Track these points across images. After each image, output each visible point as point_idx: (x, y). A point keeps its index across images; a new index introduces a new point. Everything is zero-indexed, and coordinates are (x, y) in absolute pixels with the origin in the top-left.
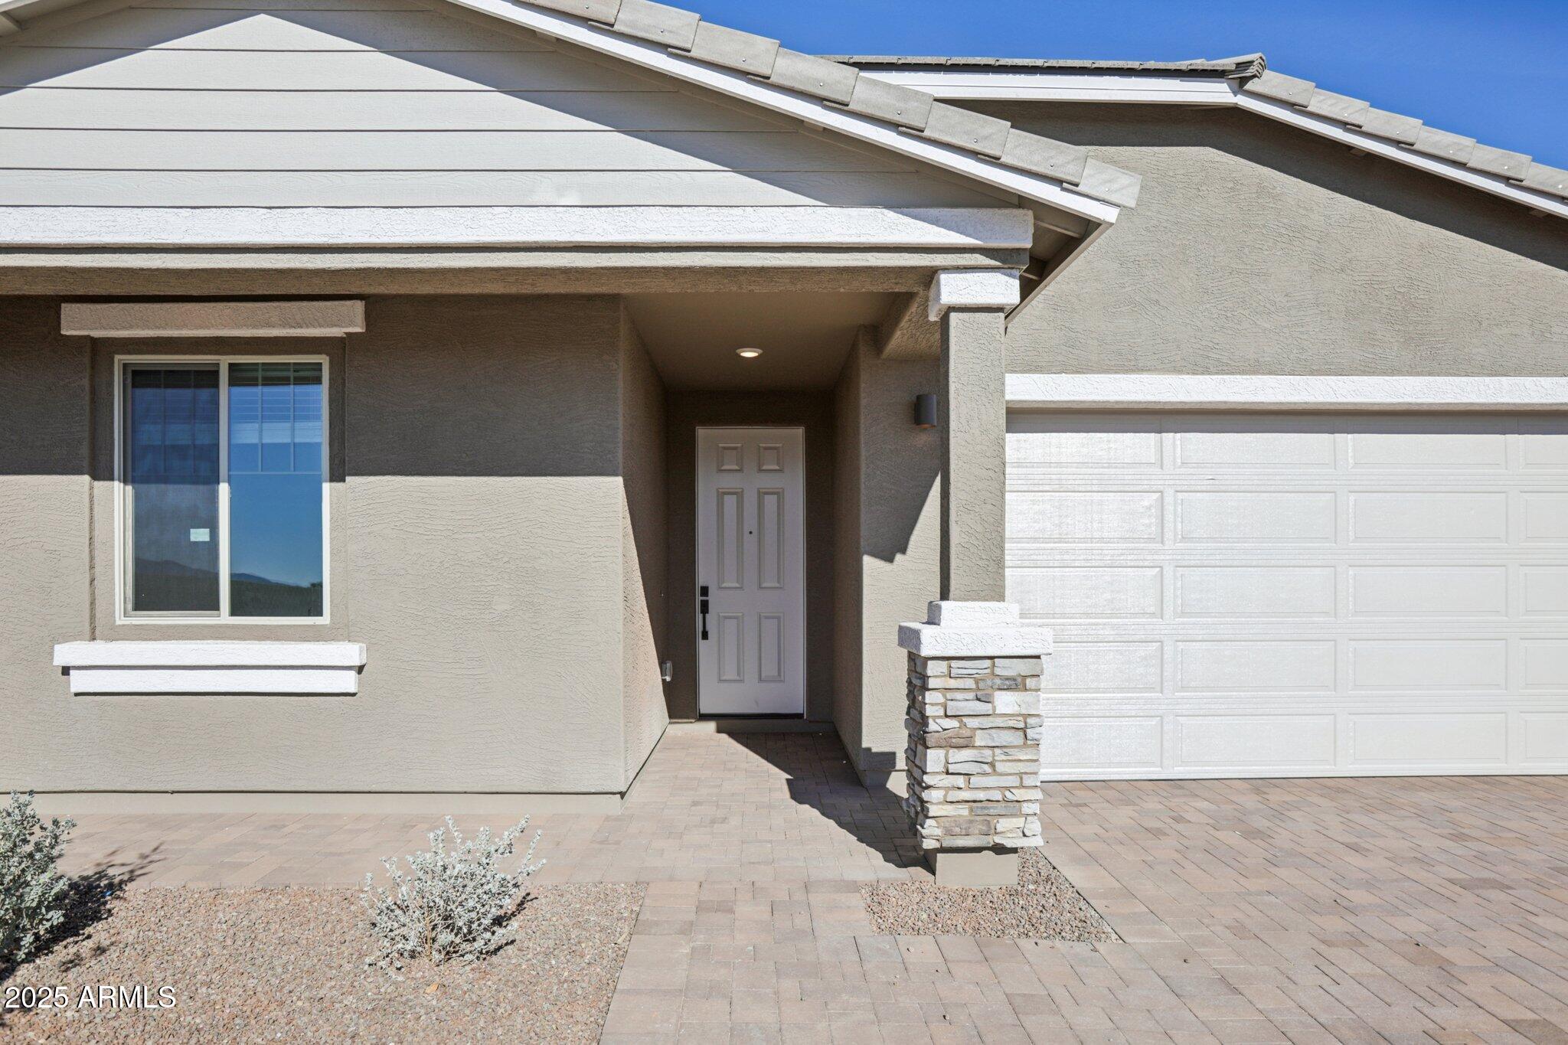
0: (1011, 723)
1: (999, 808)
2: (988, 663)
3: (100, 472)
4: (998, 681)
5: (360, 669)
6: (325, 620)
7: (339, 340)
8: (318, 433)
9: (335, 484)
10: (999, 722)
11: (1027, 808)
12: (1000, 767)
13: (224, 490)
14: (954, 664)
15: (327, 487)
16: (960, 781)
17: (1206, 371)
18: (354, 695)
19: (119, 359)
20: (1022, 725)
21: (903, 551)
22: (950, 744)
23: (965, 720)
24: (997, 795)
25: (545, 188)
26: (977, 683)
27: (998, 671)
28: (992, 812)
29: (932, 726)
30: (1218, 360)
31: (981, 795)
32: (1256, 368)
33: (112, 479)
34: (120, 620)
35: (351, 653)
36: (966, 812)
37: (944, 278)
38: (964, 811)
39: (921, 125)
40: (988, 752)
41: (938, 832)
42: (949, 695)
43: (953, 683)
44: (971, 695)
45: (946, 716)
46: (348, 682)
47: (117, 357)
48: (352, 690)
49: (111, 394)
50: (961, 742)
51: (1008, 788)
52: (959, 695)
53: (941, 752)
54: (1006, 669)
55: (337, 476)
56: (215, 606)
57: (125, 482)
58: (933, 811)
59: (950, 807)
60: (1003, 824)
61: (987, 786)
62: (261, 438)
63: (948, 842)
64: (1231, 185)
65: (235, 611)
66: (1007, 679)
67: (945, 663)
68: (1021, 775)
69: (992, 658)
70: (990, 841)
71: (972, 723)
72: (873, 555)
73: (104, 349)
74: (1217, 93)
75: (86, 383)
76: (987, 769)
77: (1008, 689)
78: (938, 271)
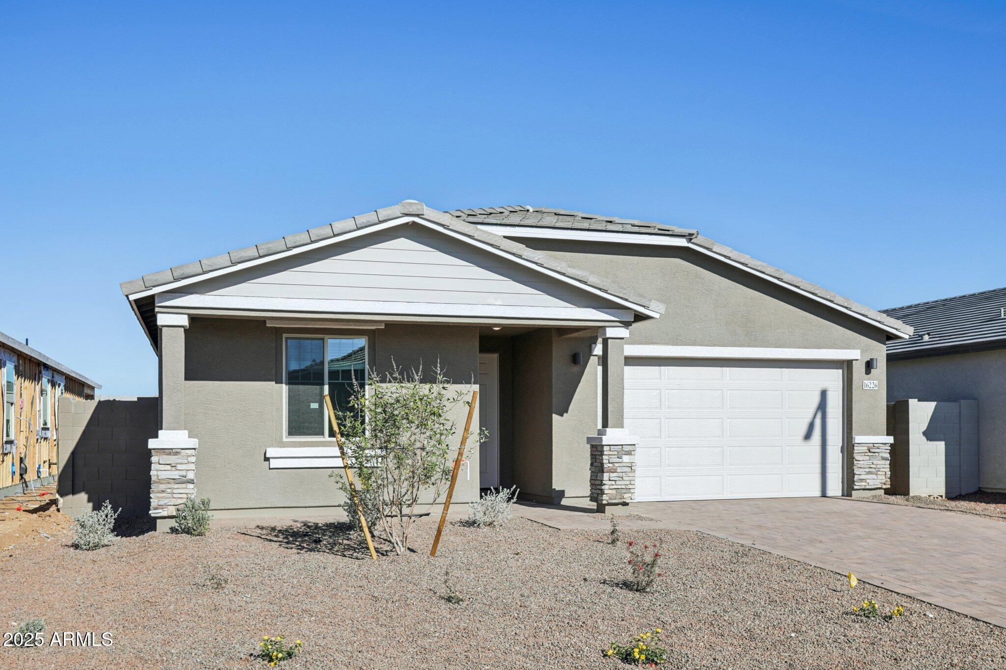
0: (628, 465)
2: (621, 447)
3: (279, 381)
4: (624, 452)
9: (372, 386)
10: (624, 465)
11: (632, 491)
12: (624, 478)
13: (326, 387)
14: (612, 447)
15: (367, 387)
16: (613, 483)
17: (677, 344)
20: (630, 465)
21: (567, 412)
22: (610, 472)
23: (615, 464)
24: (624, 487)
26: (618, 452)
27: (624, 449)
28: (623, 492)
29: (605, 466)
30: (681, 340)
31: (619, 487)
32: (694, 344)
33: (282, 383)
34: (285, 439)
36: (615, 492)
37: (607, 329)
38: (614, 492)
39: (607, 290)
40: (621, 474)
41: (607, 498)
42: (610, 457)
43: (611, 453)
44: (616, 457)
45: (609, 463)
47: (284, 335)
49: (282, 350)
50: (613, 471)
51: (627, 485)
52: (612, 457)
53: (608, 474)
54: (626, 448)
56: (322, 434)
57: (286, 384)
58: (606, 492)
59: (610, 491)
60: (626, 496)
61: (621, 484)
62: (341, 367)
63: (610, 501)
64: (686, 273)
65: (331, 435)
66: (626, 451)
67: (608, 447)
68: (630, 480)
69: (622, 445)
70: (621, 501)
71: (616, 465)
72: (557, 414)
73: (279, 332)
74: (682, 242)
75: (274, 345)
76: (621, 479)
77: (627, 455)
78: (605, 327)
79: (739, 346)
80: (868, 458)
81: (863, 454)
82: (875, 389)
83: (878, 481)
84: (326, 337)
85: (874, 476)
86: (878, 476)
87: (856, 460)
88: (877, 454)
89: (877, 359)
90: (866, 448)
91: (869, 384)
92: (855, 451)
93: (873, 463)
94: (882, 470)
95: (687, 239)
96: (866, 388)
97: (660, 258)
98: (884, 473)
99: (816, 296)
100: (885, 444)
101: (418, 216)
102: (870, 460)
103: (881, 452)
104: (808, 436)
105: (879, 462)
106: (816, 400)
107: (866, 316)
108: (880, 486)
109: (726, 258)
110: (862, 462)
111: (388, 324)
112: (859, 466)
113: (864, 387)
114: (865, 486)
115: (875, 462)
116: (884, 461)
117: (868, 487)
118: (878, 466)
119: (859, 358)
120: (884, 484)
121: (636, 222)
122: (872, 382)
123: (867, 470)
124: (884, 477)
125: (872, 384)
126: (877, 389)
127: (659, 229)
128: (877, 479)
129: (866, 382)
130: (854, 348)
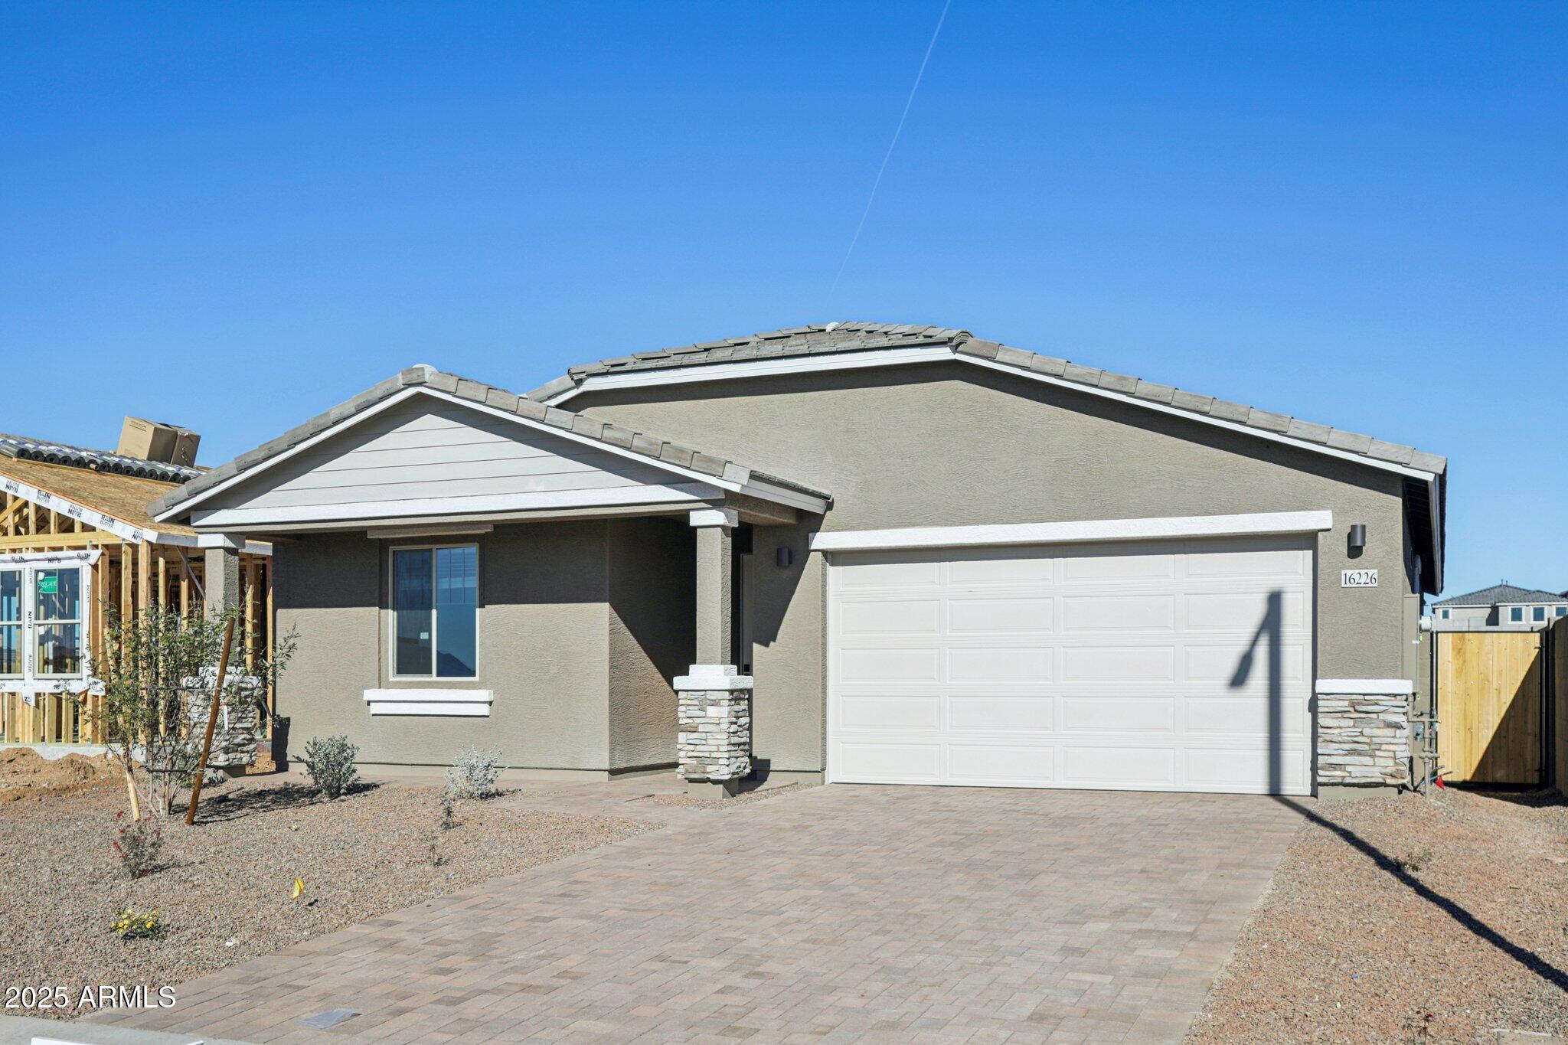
0: (713, 721)
1: (708, 761)
2: (703, 693)
3: (383, 605)
4: (708, 701)
5: (490, 703)
6: (476, 679)
7: (484, 535)
8: (473, 582)
9: (481, 609)
10: (707, 720)
11: (721, 761)
12: (709, 741)
13: (434, 612)
14: (690, 693)
15: (478, 610)
16: (692, 748)
18: (488, 716)
19: (392, 548)
20: (718, 722)
21: (774, 640)
22: (688, 730)
23: (694, 719)
24: (707, 755)
25: (531, 484)
26: (699, 701)
27: (708, 697)
28: (706, 762)
29: (681, 722)
31: (700, 754)
33: (388, 608)
34: (391, 679)
35: (485, 695)
36: (695, 762)
37: (691, 513)
38: (694, 762)
40: (704, 734)
42: (688, 708)
43: (690, 702)
44: (696, 708)
45: (687, 717)
46: (484, 710)
47: (390, 547)
48: (486, 714)
49: (388, 566)
50: (693, 729)
51: (713, 752)
52: (691, 708)
53: (684, 734)
54: (711, 696)
55: (482, 606)
56: (430, 672)
57: (394, 610)
59: (688, 759)
60: (709, 769)
61: (702, 750)
62: (450, 585)
65: (439, 674)
66: (712, 700)
67: (686, 693)
68: (718, 745)
69: (705, 691)
71: (697, 721)
72: (760, 643)
73: (383, 544)
74: (944, 354)
75: (377, 561)
76: (704, 742)
77: (712, 705)
78: (689, 510)
80: (1351, 723)
81: (1339, 715)
82: (1370, 585)
83: (1376, 769)
84: (434, 547)
85: (1367, 760)
86: (1376, 759)
87: (1322, 727)
88: (1374, 716)
89: (1364, 527)
90: (1346, 703)
91: (1357, 577)
92: (1320, 710)
93: (1361, 733)
94: (1384, 747)
95: (950, 347)
96: (1349, 585)
97: (925, 384)
98: (1392, 754)
99: (1207, 416)
100: (1395, 695)
101: (420, 384)
102: (1354, 726)
103: (1383, 711)
104: (1239, 679)
105: (1377, 732)
106: (1258, 610)
107: (1324, 444)
108: (1381, 780)
109: (1024, 370)
110: (1336, 731)
112: (1328, 738)
113: (1343, 582)
114: (1343, 777)
115: (1367, 731)
116: (1393, 730)
117: (1348, 780)
118: (1375, 740)
119: (1329, 525)
120: (1392, 776)
121: (906, 329)
122: (1362, 572)
123: (1348, 747)
124: (1391, 763)
125: (1364, 577)
126: (1376, 585)
127: (925, 337)
128: (1374, 765)
129: (1349, 573)
130: (1320, 507)
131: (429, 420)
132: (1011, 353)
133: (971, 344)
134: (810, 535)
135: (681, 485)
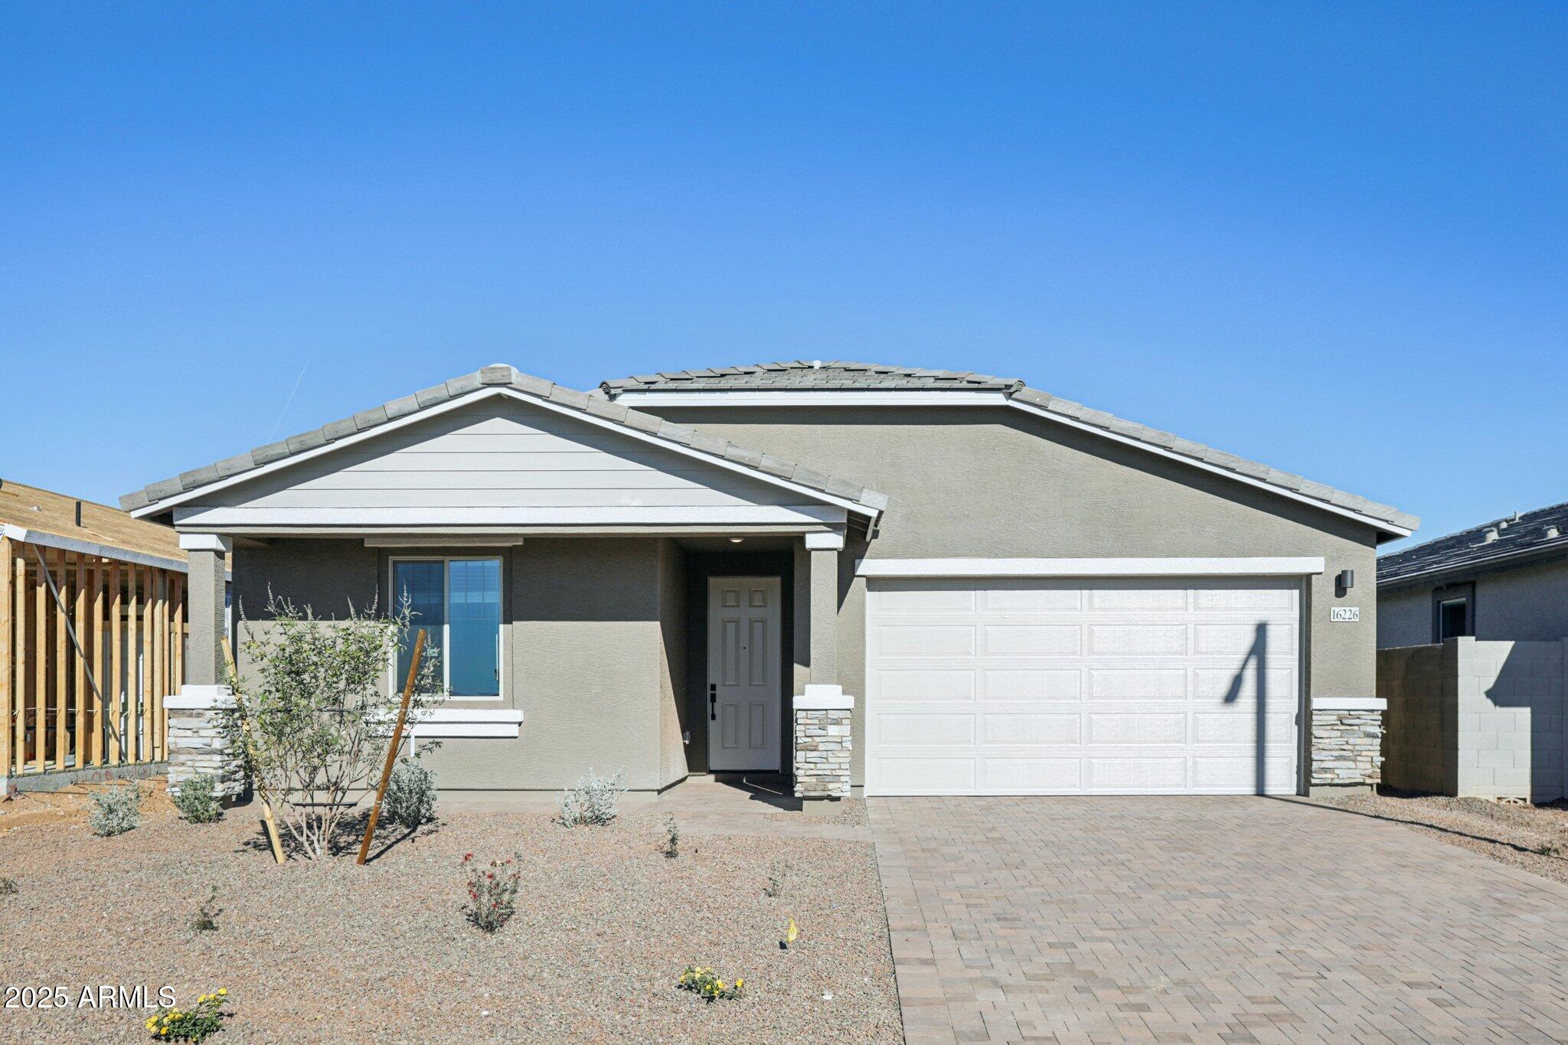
0: (835, 740)
1: (830, 779)
2: (825, 712)
3: (381, 617)
4: (829, 721)
5: (520, 724)
6: (500, 698)
7: (510, 549)
8: (495, 597)
9: (506, 626)
10: (829, 739)
11: (843, 779)
12: (830, 760)
13: (446, 628)
14: (809, 712)
15: (501, 627)
16: (812, 766)
17: (996, 556)
18: (516, 737)
19: (392, 558)
20: (840, 740)
22: (805, 749)
23: (814, 738)
24: (828, 772)
25: (625, 498)
26: (820, 721)
27: (829, 716)
28: (827, 780)
29: (799, 741)
30: (1004, 550)
31: (821, 772)
32: (1026, 554)
33: (387, 622)
35: (517, 715)
36: (815, 780)
37: (807, 536)
38: (814, 780)
40: (825, 753)
41: (802, 789)
42: (807, 727)
43: (809, 721)
44: (817, 727)
45: (806, 736)
46: (514, 730)
47: (390, 557)
48: (516, 735)
49: (387, 578)
50: (813, 748)
51: (834, 770)
52: (811, 727)
53: (803, 753)
54: (833, 715)
55: (508, 620)
56: (441, 690)
57: (394, 624)
58: (799, 780)
59: (807, 778)
60: (831, 786)
61: (824, 768)
62: (466, 599)
63: (807, 794)
64: (1013, 446)
65: (453, 693)
66: (834, 719)
67: (805, 712)
68: (840, 763)
69: (826, 710)
70: (826, 793)
71: (818, 739)
72: (799, 663)
73: (382, 554)
74: (998, 399)
75: (376, 571)
76: (824, 760)
77: (834, 724)
78: (804, 533)
79: (1104, 556)
80: (1338, 734)
81: (1329, 727)
82: (1353, 620)
83: (1358, 772)
84: (446, 559)
85: (1351, 764)
86: (1358, 763)
87: (1316, 737)
88: (1356, 728)
89: (1352, 572)
90: (1335, 717)
91: (1342, 613)
92: (1314, 723)
93: (1347, 743)
94: (1364, 753)
95: (1004, 394)
96: (1336, 620)
97: (969, 426)
98: (1369, 759)
99: (1233, 472)
100: (1372, 711)
101: (505, 385)
102: (1341, 737)
103: (1364, 724)
105: (1359, 741)
107: (1328, 502)
108: (1362, 781)
109: (1073, 420)
110: (1327, 741)
111: (529, 539)
112: (1321, 746)
113: (1332, 617)
114: (1332, 779)
115: (1351, 741)
116: (1371, 739)
117: (1337, 781)
118: (1357, 748)
119: (1322, 570)
120: (1370, 777)
121: (940, 374)
122: (1347, 609)
123: (1337, 753)
124: (1369, 766)
125: (1348, 613)
126: (1358, 620)
127: (969, 382)
128: (1356, 768)
129: (1337, 609)
130: (1314, 554)
131: (498, 424)
132: (1063, 404)
133: (1026, 393)
134: (857, 561)
135: (801, 508)
